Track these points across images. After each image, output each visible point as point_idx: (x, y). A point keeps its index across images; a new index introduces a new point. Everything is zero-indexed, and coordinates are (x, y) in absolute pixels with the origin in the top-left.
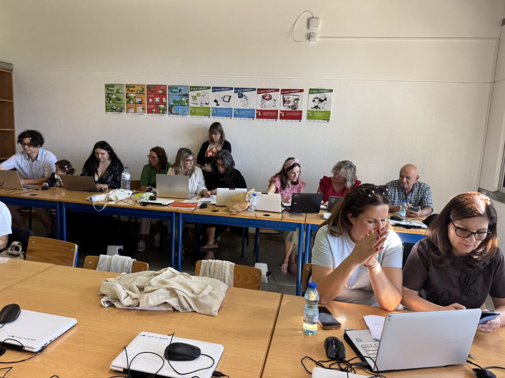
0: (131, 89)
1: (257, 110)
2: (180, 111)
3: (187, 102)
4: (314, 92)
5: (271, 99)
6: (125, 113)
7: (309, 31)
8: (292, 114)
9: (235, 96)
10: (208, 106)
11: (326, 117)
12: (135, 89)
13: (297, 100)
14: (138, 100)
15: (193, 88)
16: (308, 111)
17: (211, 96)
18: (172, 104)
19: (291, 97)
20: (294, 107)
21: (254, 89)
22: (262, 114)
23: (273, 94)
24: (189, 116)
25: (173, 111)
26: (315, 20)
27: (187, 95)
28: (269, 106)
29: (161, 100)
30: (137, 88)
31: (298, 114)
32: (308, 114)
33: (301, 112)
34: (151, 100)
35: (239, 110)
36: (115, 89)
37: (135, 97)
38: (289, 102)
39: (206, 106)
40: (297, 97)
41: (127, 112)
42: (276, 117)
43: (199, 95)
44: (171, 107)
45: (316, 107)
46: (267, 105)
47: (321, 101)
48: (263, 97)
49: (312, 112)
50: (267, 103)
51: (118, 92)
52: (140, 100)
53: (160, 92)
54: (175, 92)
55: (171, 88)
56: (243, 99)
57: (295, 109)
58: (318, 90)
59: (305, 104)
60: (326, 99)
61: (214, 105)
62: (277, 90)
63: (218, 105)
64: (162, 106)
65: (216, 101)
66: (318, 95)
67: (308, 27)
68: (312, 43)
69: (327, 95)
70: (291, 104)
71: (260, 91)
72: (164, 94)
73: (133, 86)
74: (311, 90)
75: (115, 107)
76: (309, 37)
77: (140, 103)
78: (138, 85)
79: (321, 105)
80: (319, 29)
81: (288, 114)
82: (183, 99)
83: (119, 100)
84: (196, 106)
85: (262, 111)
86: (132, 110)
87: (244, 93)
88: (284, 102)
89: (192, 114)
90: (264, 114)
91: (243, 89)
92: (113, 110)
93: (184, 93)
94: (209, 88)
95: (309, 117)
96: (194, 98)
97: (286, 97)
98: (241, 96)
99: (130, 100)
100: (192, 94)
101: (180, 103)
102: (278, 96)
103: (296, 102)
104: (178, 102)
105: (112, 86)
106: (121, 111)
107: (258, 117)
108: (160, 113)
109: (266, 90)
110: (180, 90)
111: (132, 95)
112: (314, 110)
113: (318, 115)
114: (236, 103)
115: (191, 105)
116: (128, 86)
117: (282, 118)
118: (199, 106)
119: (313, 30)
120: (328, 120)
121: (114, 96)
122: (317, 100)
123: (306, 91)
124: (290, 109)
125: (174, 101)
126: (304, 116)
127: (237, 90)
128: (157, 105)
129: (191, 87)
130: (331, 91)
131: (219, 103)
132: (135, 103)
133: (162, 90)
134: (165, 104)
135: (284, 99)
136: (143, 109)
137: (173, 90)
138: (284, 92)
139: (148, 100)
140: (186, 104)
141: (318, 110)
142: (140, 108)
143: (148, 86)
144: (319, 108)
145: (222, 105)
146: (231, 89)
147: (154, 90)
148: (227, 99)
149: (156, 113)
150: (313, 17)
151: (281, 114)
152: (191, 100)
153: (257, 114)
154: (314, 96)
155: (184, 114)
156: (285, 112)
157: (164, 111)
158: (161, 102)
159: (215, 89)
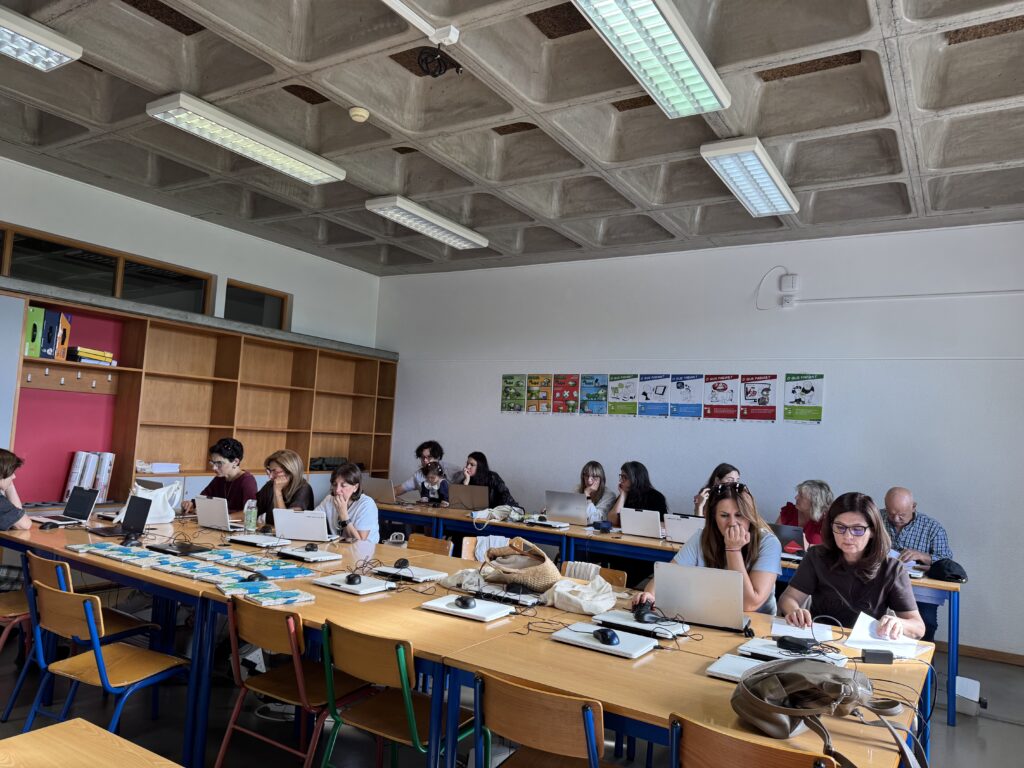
0: (534, 381)
1: (705, 406)
2: (595, 409)
3: (606, 396)
4: (793, 378)
5: (725, 389)
6: (524, 413)
7: (782, 293)
8: (760, 411)
9: (671, 385)
10: (634, 401)
11: (815, 416)
12: (540, 381)
13: (768, 390)
14: (542, 395)
15: (614, 377)
16: (785, 406)
17: (639, 387)
18: (585, 398)
19: (758, 387)
20: (763, 401)
21: (700, 376)
22: (712, 410)
23: (729, 383)
24: (607, 415)
25: (587, 409)
26: (790, 278)
27: (605, 387)
28: (723, 399)
29: (571, 394)
30: (541, 379)
31: (770, 411)
32: (785, 412)
33: (774, 408)
34: (558, 395)
35: (677, 406)
36: (514, 381)
37: (539, 391)
38: (755, 393)
39: (630, 401)
40: (767, 386)
41: (528, 410)
42: (734, 416)
43: (621, 386)
44: (584, 403)
45: (798, 401)
46: (719, 398)
47: (805, 391)
48: (714, 388)
49: (792, 408)
50: (720, 395)
51: (518, 385)
52: (545, 395)
53: (571, 383)
54: (590, 384)
55: (585, 378)
56: (684, 389)
57: (765, 403)
58: (800, 375)
59: (780, 396)
60: (812, 389)
61: (642, 399)
62: (736, 377)
63: (647, 399)
64: (572, 402)
65: (645, 394)
66: (801, 383)
67: (780, 289)
68: (787, 308)
69: (815, 383)
70: (757, 397)
71: (709, 378)
72: (575, 387)
73: (537, 377)
74: (788, 375)
75: (512, 405)
76: (782, 301)
77: (545, 398)
78: (543, 375)
79: (805, 398)
80: (797, 289)
81: (753, 411)
82: (600, 392)
83: (519, 395)
84: (618, 401)
85: (712, 407)
86: (534, 408)
87: (685, 382)
88: (747, 393)
89: (611, 412)
90: (716, 411)
91: (684, 377)
92: (510, 408)
93: (601, 384)
94: (635, 376)
95: (787, 416)
96: (615, 390)
97: (749, 387)
98: (680, 386)
99: (532, 395)
100: (612, 385)
101: (596, 398)
102: (737, 386)
103: (765, 393)
104: (594, 396)
105: (511, 377)
106: (520, 410)
107: (706, 415)
108: (568, 411)
109: (717, 377)
110: (597, 381)
111: (535, 388)
112: (796, 404)
113: (802, 412)
114: (674, 396)
115: (610, 400)
116: (531, 377)
117: (743, 417)
118: (621, 401)
119: (787, 291)
120: (819, 420)
121: (513, 391)
122: (798, 391)
123: (781, 378)
124: (757, 404)
125: (588, 396)
126: (780, 413)
127: (675, 378)
128: (565, 401)
129: (611, 376)
130: (821, 377)
131: (649, 396)
132: (538, 399)
133: (573, 381)
134: (576, 399)
135: (746, 389)
136: (548, 407)
137: (588, 381)
138: (746, 379)
139: (554, 395)
140: (604, 399)
141: (801, 405)
142: (543, 406)
143: (557, 377)
144: (804, 403)
145: (654, 399)
146: (667, 376)
147: (561, 381)
148: (660, 390)
149: (563, 411)
150: (787, 275)
151: (742, 412)
152: (610, 392)
153: (705, 411)
154: (795, 384)
155: (600, 412)
156: (748, 408)
157: (574, 408)
158: (571, 397)
159: (644, 378)
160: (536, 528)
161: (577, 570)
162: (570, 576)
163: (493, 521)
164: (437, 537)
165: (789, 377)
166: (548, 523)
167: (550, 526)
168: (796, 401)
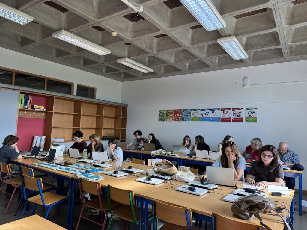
0: (168, 112)
1: (221, 118)
2: (187, 119)
3: (190, 115)
4: (248, 109)
5: (227, 113)
6: (166, 121)
7: (244, 83)
8: (238, 119)
9: (210, 112)
10: (199, 117)
11: (255, 120)
13: (240, 113)
14: (171, 116)
15: (192, 110)
16: (246, 117)
17: (200, 113)
18: (184, 117)
19: (237, 112)
20: (239, 116)
21: (219, 109)
22: (223, 119)
23: (228, 111)
24: (191, 121)
25: (184, 120)
26: (246, 78)
27: (190, 113)
28: (226, 116)
29: (180, 115)
30: (170, 111)
31: (241, 119)
32: (246, 119)
33: (242, 118)
34: (176, 116)
35: (212, 118)
36: (162, 112)
37: (170, 115)
38: (236, 114)
39: (198, 117)
40: (240, 112)
41: (167, 121)
42: (230, 121)
43: (195, 112)
44: (183, 118)
45: (250, 116)
47: (252, 113)
48: (224, 112)
49: (248, 118)
52: (172, 116)
53: (179, 112)
54: (185, 112)
55: (184, 110)
56: (214, 113)
57: (239, 117)
58: (250, 108)
59: (244, 114)
60: (254, 112)
61: (202, 116)
62: (230, 109)
63: (203, 116)
64: (180, 118)
65: (202, 115)
66: (250, 110)
67: (243, 81)
68: (245, 88)
69: (255, 110)
70: (237, 115)
71: (222, 110)
72: (181, 113)
73: (169, 110)
74: (246, 108)
75: (162, 119)
76: (244, 85)
77: (172, 117)
79: (252, 115)
80: (248, 81)
81: (236, 119)
82: (188, 115)
83: (164, 116)
84: (194, 117)
85: (223, 118)
87: (215, 111)
88: (234, 114)
89: (192, 120)
90: (224, 119)
91: (214, 109)
93: (189, 112)
94: (199, 109)
95: (246, 121)
96: (193, 114)
97: (234, 112)
98: (213, 112)
99: (168, 116)
100: (192, 112)
101: (187, 116)
102: (231, 112)
103: (239, 114)
105: (161, 111)
106: (164, 121)
107: (221, 121)
108: (179, 121)
109: (225, 109)
110: (187, 111)
111: (169, 114)
112: (249, 117)
113: (251, 119)
114: (211, 115)
115: (191, 117)
116: (167, 111)
117: (233, 121)
118: (195, 117)
119: (245, 82)
120: (256, 122)
121: (162, 115)
122: (250, 113)
123: (244, 109)
124: (237, 117)
125: (185, 116)
126: (244, 120)
127: (211, 110)
128: (178, 117)
129: (192, 109)
130: (257, 108)
131: (203, 115)
132: (170, 117)
133: (180, 111)
134: (181, 117)
135: (233, 112)
136: (173, 119)
137: (185, 111)
138: (233, 109)
139: (175, 116)
140: (190, 117)
141: (251, 117)
142: (171, 119)
143: (175, 110)
144: (251, 116)
145: (205, 116)
146: (209, 109)
147: (176, 112)
148: (207, 114)
149: (178, 120)
150: (245, 77)
151: (232, 120)
152: (191, 114)
153: (221, 120)
154: (248, 111)
155: (189, 120)
156: (234, 118)
157: (181, 119)
158: (180, 116)
159: (202, 110)
160: (170, 156)
161: (183, 169)
162: (180, 170)
163: (157, 154)
164: (140, 159)
165: (247, 109)
166: (173, 154)
167: (174, 156)
168: (249, 116)
